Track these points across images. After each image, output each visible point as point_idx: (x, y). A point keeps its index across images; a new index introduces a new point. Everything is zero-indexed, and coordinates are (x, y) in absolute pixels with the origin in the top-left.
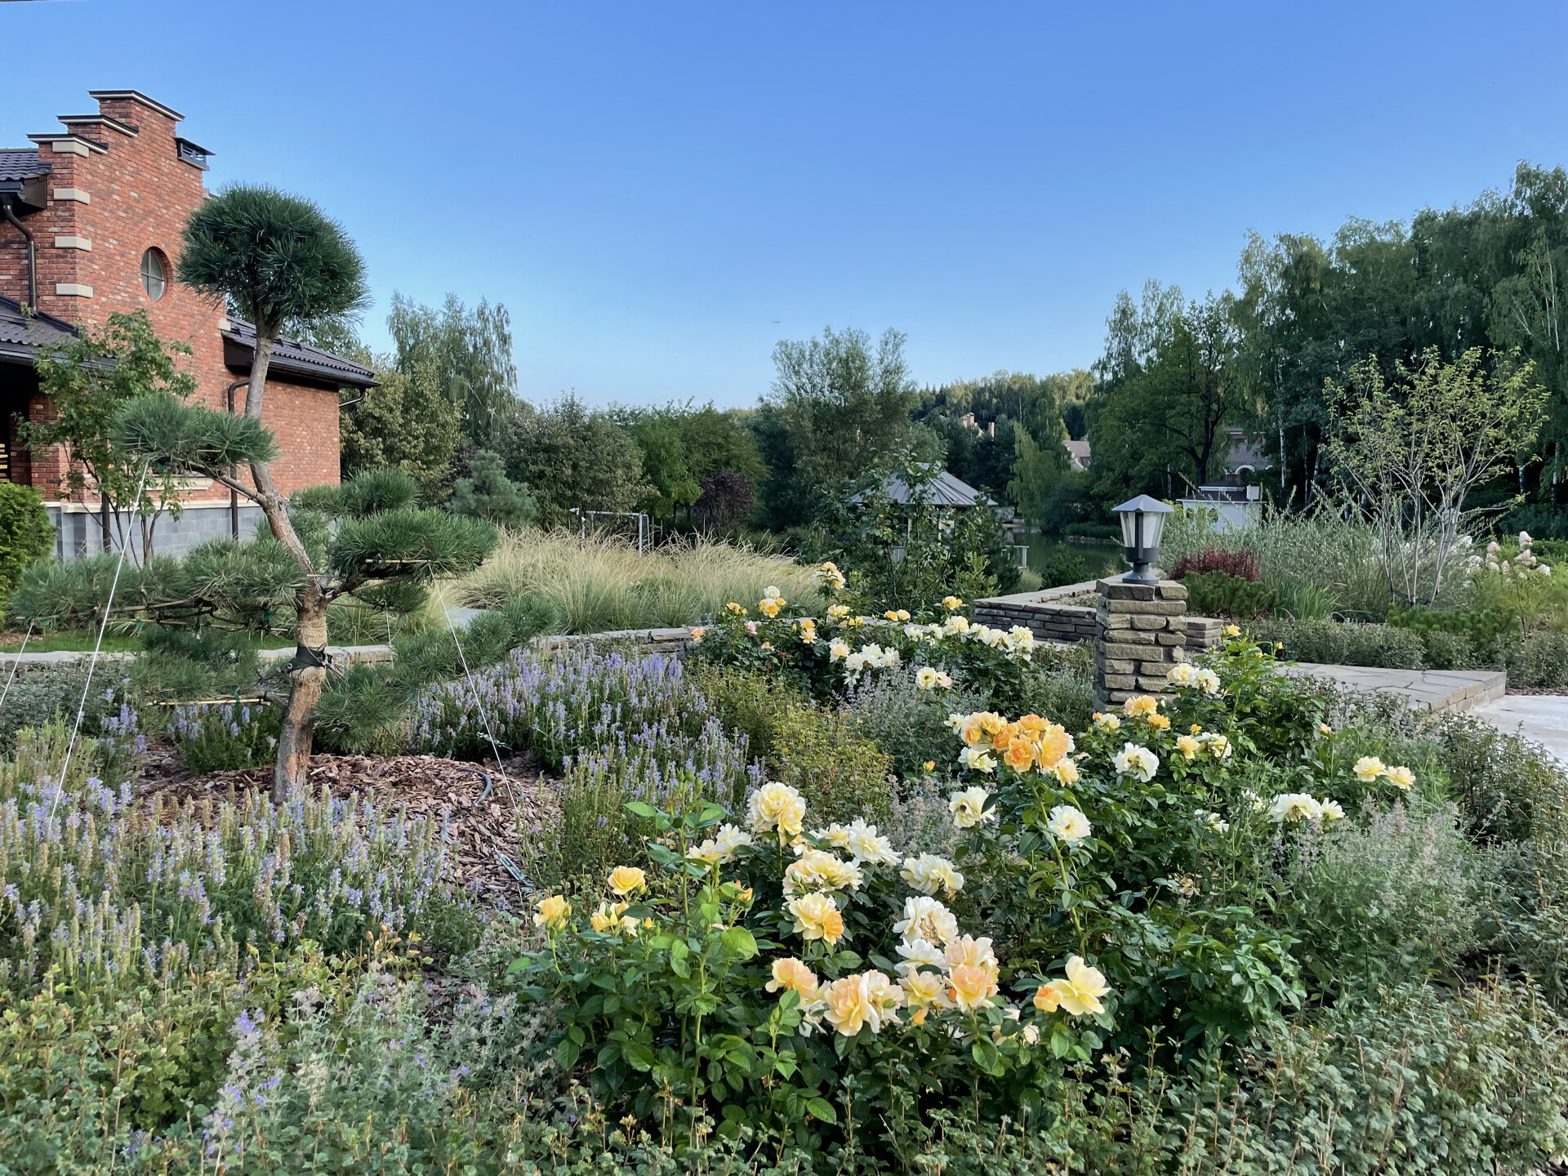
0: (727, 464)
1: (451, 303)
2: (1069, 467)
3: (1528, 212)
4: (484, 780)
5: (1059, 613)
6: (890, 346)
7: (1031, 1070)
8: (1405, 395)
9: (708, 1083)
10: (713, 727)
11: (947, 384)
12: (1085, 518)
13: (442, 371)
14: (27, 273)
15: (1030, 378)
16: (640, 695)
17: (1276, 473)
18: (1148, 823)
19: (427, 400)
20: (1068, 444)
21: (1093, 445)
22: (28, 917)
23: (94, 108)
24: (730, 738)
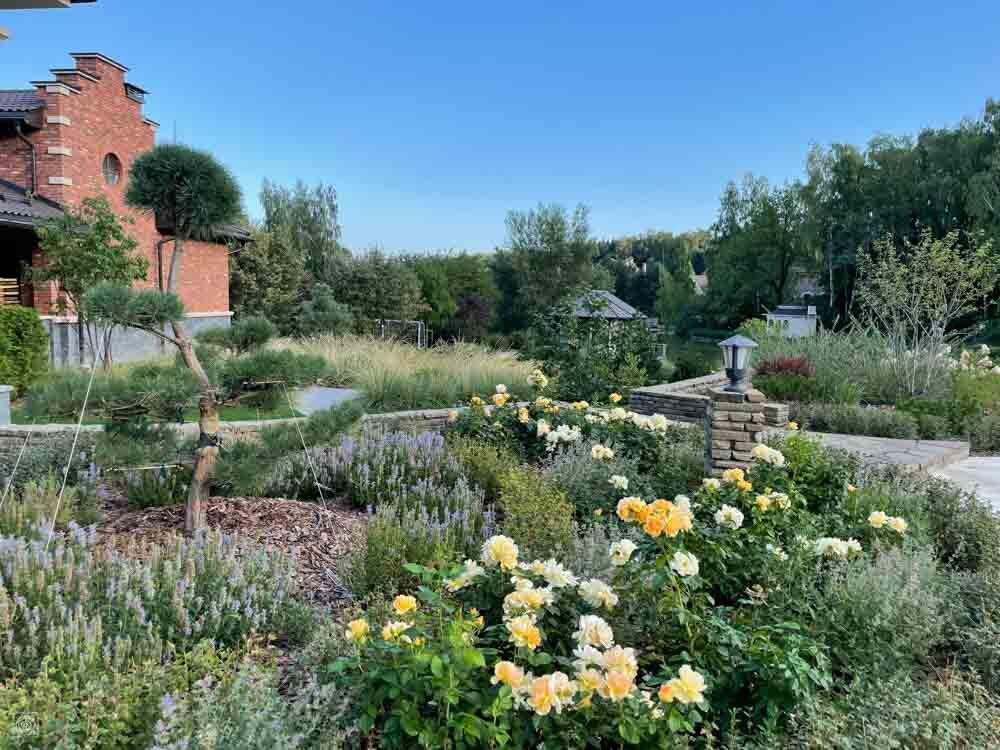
0: (475, 290)
1: (299, 185)
2: (693, 292)
3: (992, 130)
4: (317, 516)
5: (683, 399)
6: (580, 215)
7: (656, 737)
8: (910, 260)
9: (453, 741)
10: (462, 483)
11: (617, 237)
12: (703, 325)
13: (294, 228)
14: (30, 169)
15: (671, 235)
16: (417, 458)
17: (827, 298)
18: (737, 555)
19: (284, 249)
20: (694, 277)
21: (709, 278)
22: (32, 617)
23: (72, 64)
24: (472, 488)
